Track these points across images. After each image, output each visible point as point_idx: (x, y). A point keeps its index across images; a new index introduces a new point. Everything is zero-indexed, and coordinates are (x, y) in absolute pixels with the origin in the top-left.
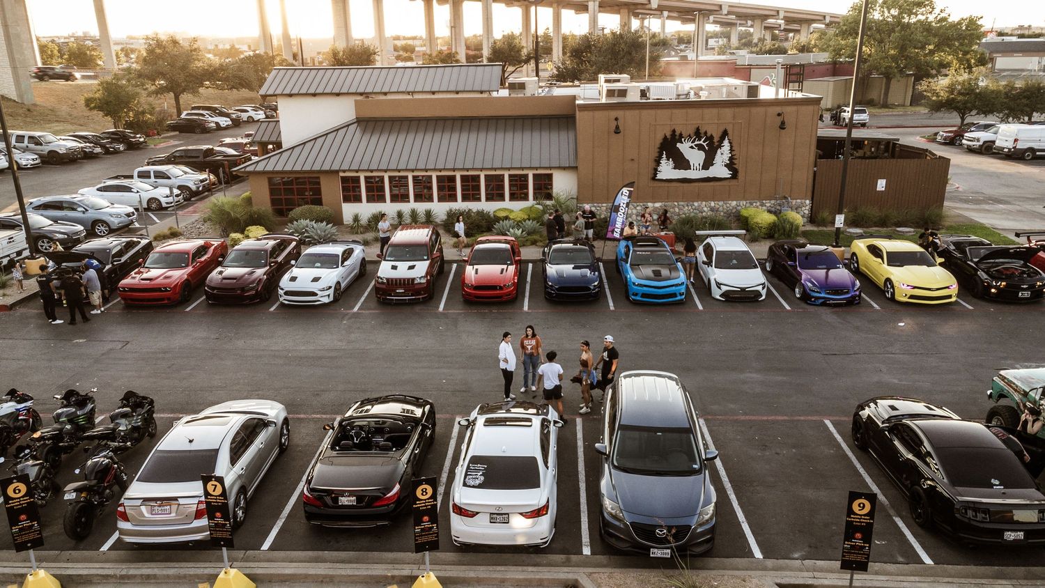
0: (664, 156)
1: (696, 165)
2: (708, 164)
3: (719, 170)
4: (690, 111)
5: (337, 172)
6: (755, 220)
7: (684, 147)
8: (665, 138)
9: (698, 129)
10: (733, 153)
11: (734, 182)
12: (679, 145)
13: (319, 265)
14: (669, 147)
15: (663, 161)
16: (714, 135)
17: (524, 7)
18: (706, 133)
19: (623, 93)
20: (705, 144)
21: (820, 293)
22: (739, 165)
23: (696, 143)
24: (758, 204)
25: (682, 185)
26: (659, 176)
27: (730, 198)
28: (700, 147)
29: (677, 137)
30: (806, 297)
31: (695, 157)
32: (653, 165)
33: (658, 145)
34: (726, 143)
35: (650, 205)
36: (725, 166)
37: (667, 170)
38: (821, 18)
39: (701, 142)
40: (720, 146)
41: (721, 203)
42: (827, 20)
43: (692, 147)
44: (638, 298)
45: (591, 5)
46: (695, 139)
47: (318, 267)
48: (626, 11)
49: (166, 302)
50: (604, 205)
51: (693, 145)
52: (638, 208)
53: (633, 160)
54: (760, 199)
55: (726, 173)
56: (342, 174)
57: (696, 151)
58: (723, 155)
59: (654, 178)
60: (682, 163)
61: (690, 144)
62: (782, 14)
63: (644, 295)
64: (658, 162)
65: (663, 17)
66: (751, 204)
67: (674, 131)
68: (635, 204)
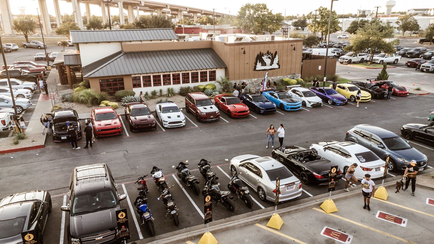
0: (258, 61)
1: (268, 64)
2: (272, 64)
3: (275, 66)
4: (265, 45)
5: (131, 75)
6: (291, 82)
7: (265, 58)
8: (258, 55)
9: (268, 51)
10: (279, 59)
11: (279, 69)
12: (263, 57)
13: (171, 111)
14: (259, 58)
15: (258, 63)
16: (273, 53)
17: (86, 3)
18: (270, 53)
19: (241, 39)
20: (271, 57)
21: (339, 101)
22: (280, 64)
23: (268, 56)
24: (286, 77)
25: (263, 71)
26: (257, 69)
27: (277, 75)
28: (269, 58)
29: (262, 55)
30: (334, 104)
31: (268, 61)
32: (254, 65)
33: (255, 58)
34: (277, 56)
35: (253, 79)
36: (277, 64)
37: (259, 67)
38: (201, 11)
39: (270, 56)
40: (275, 57)
41: (275, 77)
42: (203, 12)
43: (267, 58)
44: (289, 110)
45: (119, 3)
46: (268, 55)
47: (171, 112)
48: (131, 6)
49: (118, 133)
50: (238, 81)
51: (267, 57)
52: (250, 81)
53: (247, 63)
54: (286, 75)
55: (277, 67)
56: (132, 76)
57: (268, 59)
58: (276, 60)
59: (255, 69)
60: (264, 64)
61: (266, 57)
62: (169, 7)
63: (291, 108)
64: (256, 64)
65: (138, 9)
66: (284, 77)
67: (261, 52)
68: (248, 80)
